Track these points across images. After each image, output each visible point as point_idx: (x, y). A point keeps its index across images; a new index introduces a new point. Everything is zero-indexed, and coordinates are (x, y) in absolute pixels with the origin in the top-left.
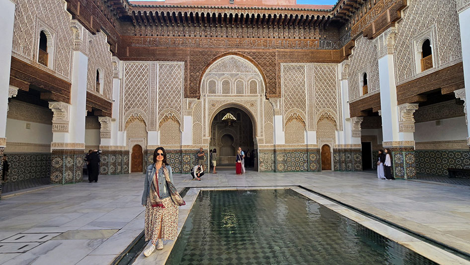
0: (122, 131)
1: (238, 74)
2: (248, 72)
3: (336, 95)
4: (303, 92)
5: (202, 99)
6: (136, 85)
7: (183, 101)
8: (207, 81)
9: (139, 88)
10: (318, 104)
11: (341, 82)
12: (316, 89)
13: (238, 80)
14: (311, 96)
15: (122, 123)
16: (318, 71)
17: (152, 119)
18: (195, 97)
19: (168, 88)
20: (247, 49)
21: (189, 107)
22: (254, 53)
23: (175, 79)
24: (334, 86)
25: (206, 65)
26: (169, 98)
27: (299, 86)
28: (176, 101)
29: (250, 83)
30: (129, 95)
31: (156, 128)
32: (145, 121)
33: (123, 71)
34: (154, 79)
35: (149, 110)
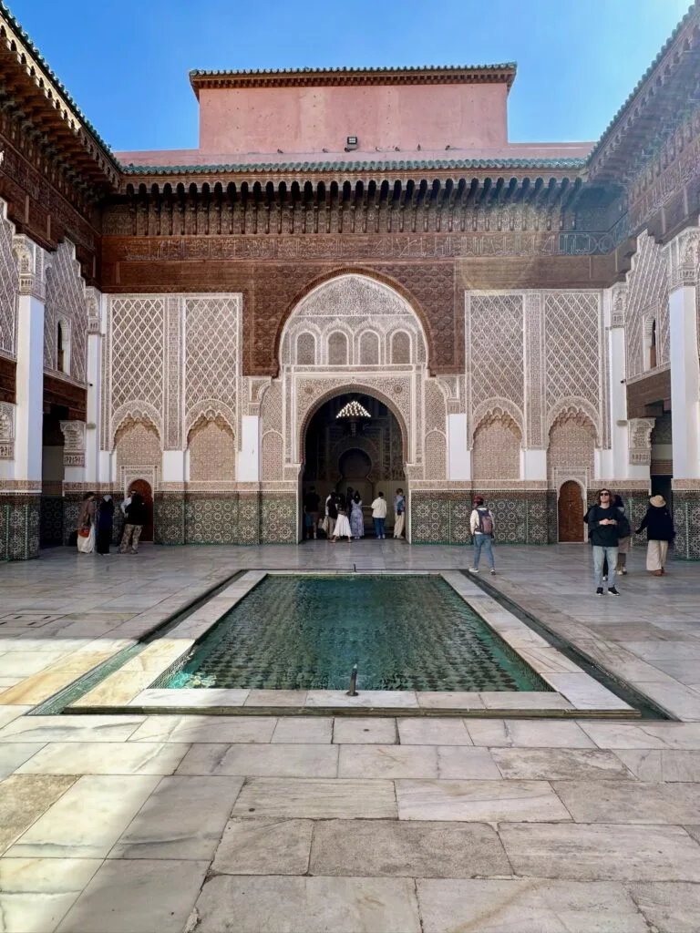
0: (107, 449)
1: (365, 319)
2: (388, 312)
3: (597, 365)
4: (518, 358)
5: (282, 379)
6: (137, 348)
7: (240, 384)
8: (293, 336)
9: (142, 355)
10: (552, 387)
11: (610, 333)
12: (548, 351)
13: (366, 331)
14: (534, 368)
15: (107, 433)
16: (556, 309)
17: (172, 423)
18: (267, 374)
19: (205, 354)
20: (387, 259)
21: (254, 397)
22: (402, 268)
23: (221, 332)
24: (593, 344)
25: (292, 298)
26: (210, 375)
27: (508, 344)
28: (225, 383)
29: (395, 338)
30: (122, 370)
31: (181, 445)
32: (157, 428)
33: (108, 316)
34: (176, 334)
35: (166, 403)
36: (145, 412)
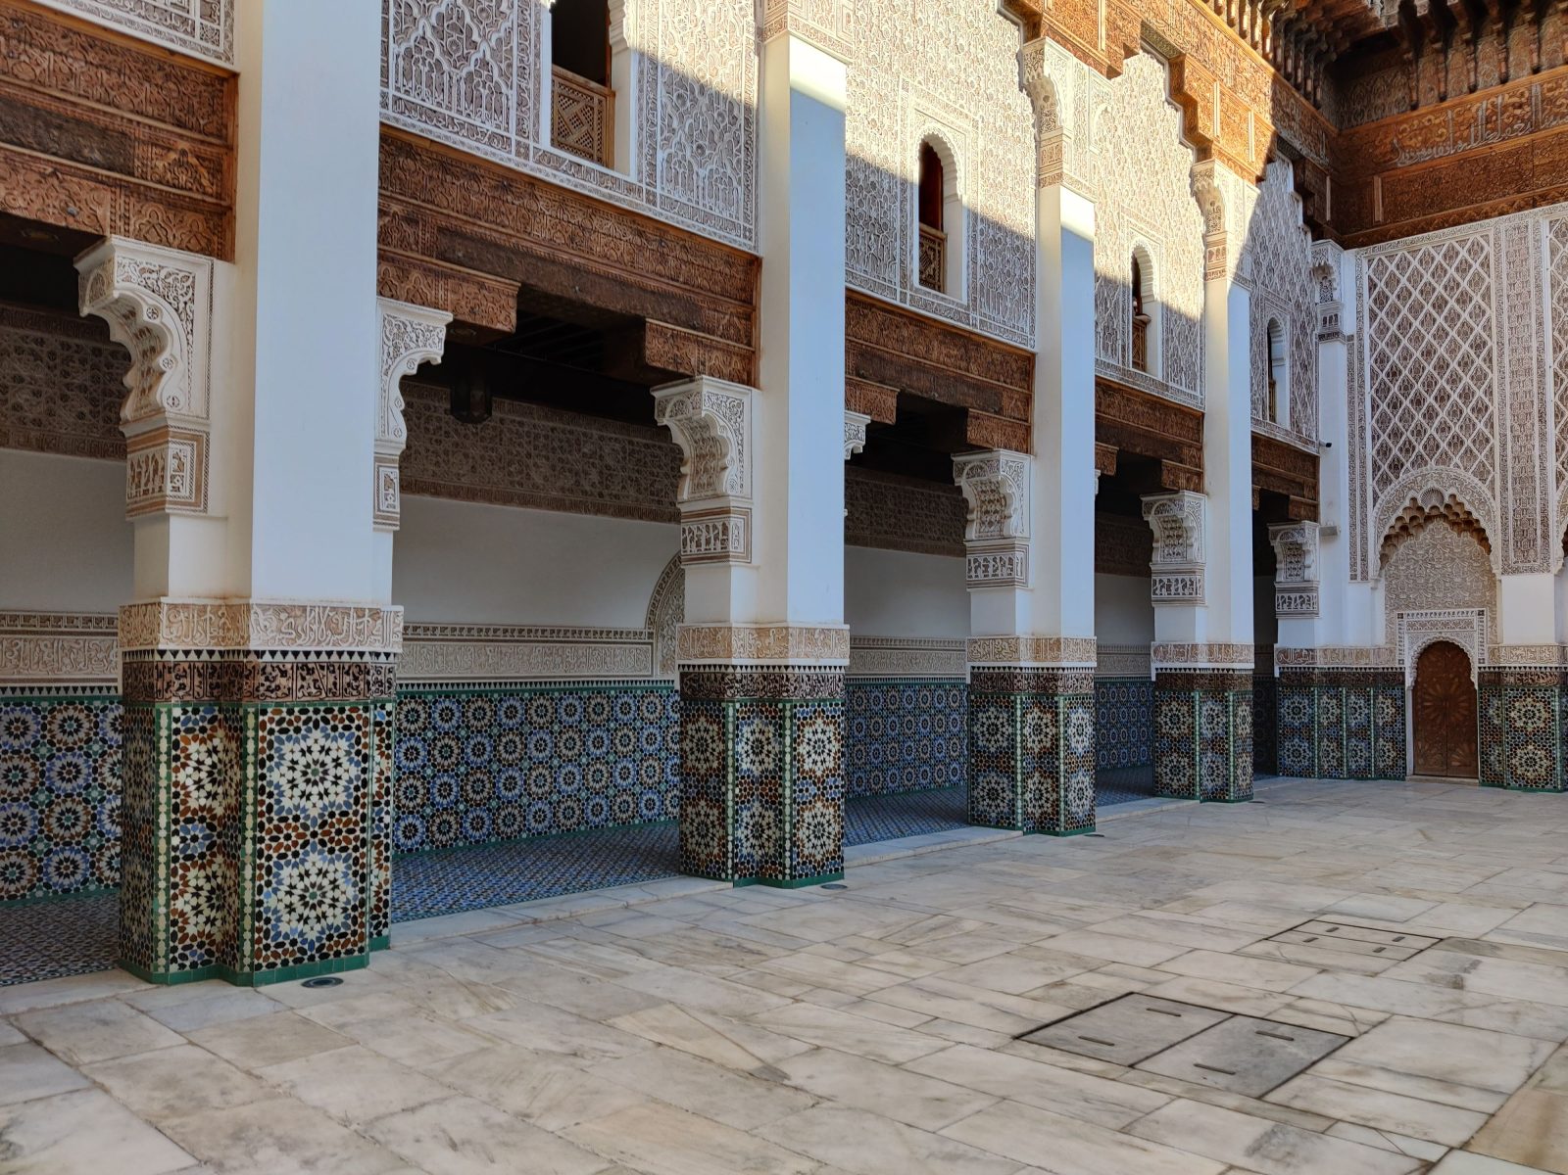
0: (1365, 578)
6: (1428, 353)
9: (1442, 366)
15: (1365, 545)
17: (1522, 510)
30: (1395, 405)
31: (1546, 559)
32: (1483, 524)
33: (1360, 296)
34: (1526, 305)
35: (1504, 469)
36: (1452, 491)
